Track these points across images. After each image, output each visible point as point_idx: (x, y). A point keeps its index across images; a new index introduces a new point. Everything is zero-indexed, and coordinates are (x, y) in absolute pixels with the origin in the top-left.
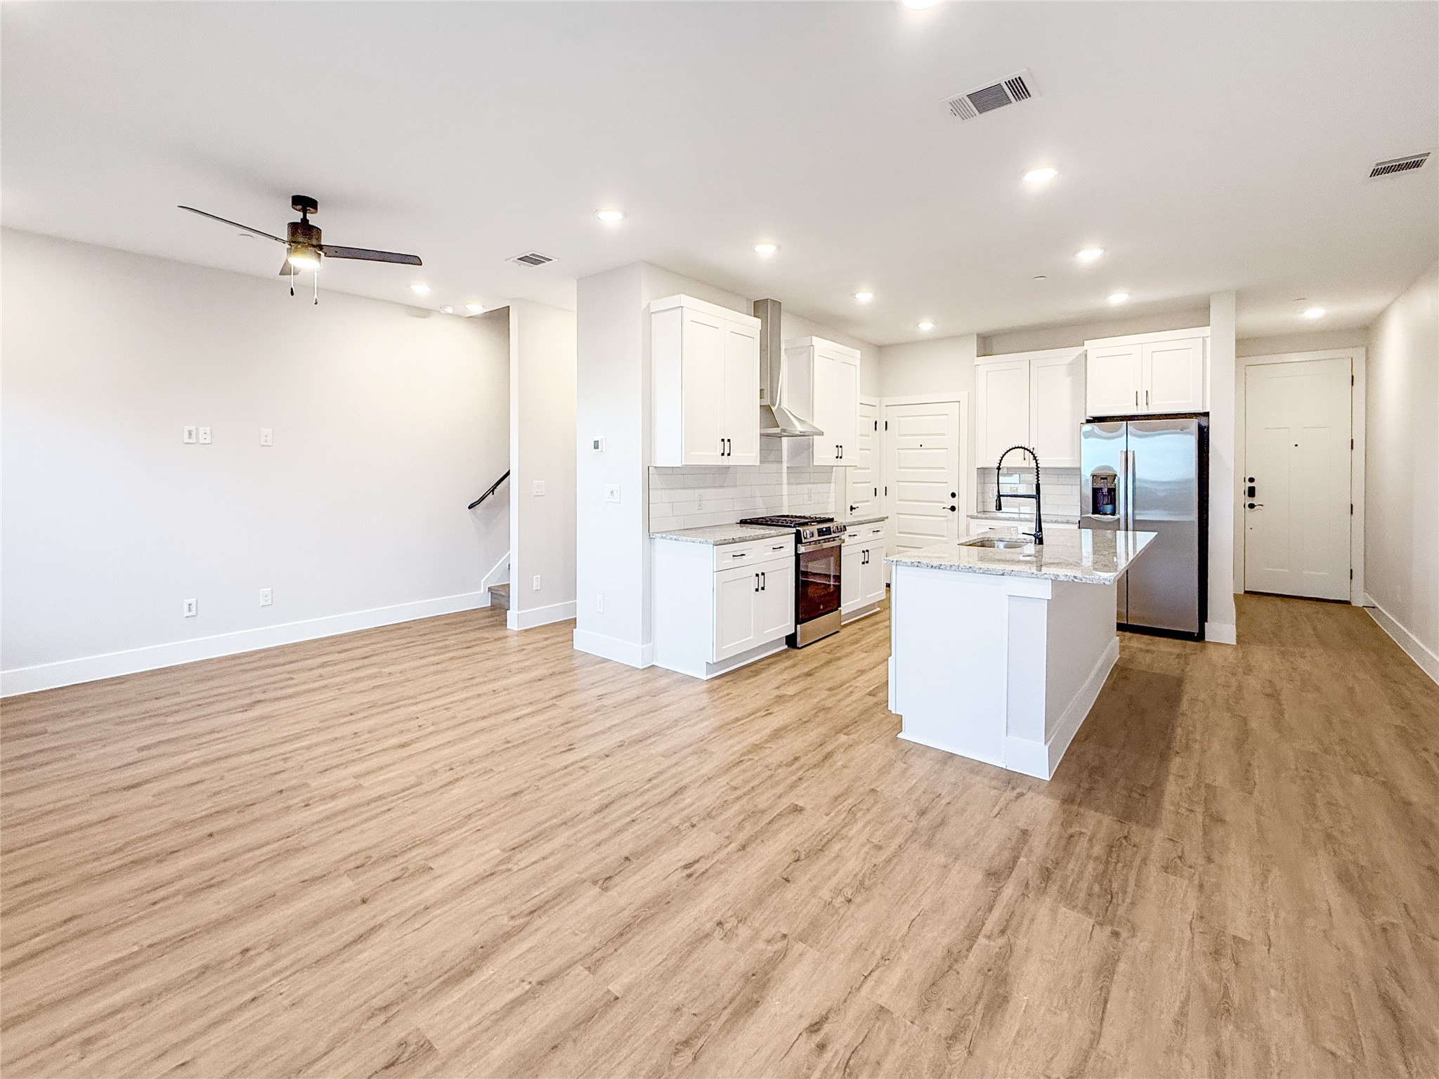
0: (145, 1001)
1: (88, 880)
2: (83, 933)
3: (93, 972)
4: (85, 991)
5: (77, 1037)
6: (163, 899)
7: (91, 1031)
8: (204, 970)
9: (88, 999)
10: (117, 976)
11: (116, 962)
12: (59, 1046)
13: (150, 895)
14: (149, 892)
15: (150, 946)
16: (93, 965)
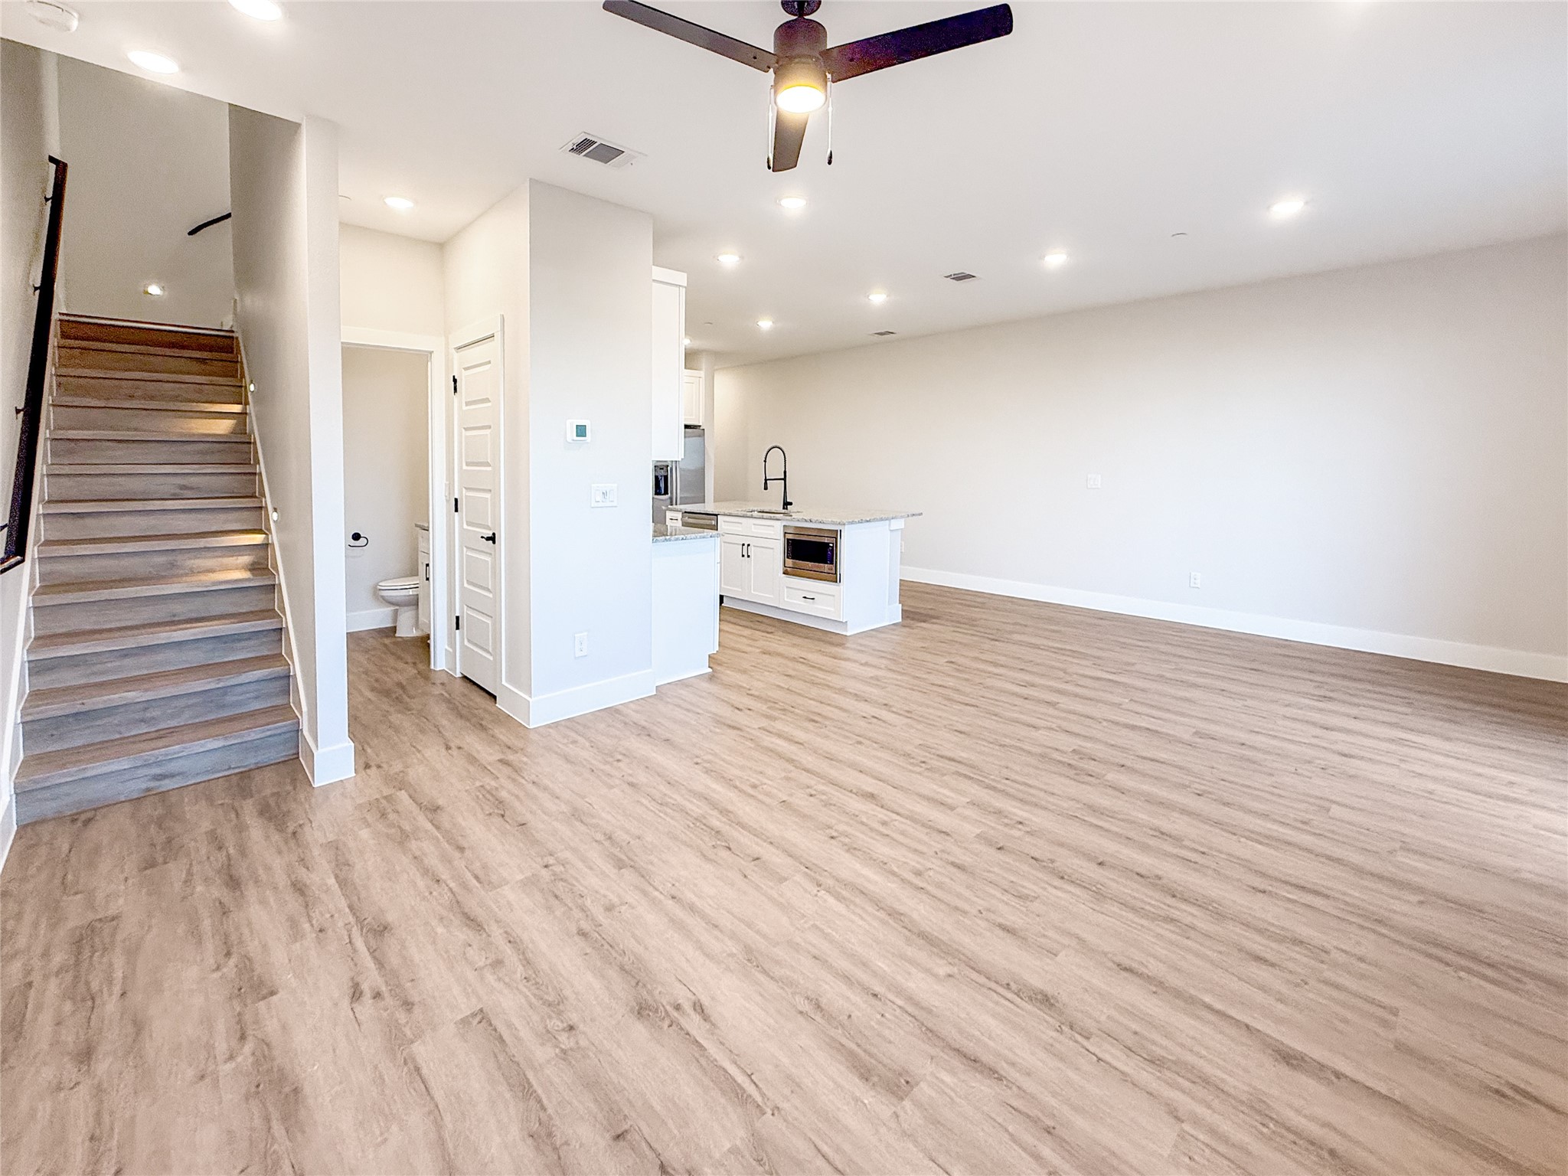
0: (1265, 816)
1: (1218, 913)
2: (1263, 875)
3: (1276, 849)
4: (1289, 844)
5: (1305, 827)
6: (1196, 851)
7: (1300, 825)
8: (1227, 804)
9: (1290, 839)
10: (1267, 837)
11: (1261, 843)
12: (1318, 832)
13: (1197, 860)
14: (1196, 863)
15: (1235, 834)
16: (1272, 851)
